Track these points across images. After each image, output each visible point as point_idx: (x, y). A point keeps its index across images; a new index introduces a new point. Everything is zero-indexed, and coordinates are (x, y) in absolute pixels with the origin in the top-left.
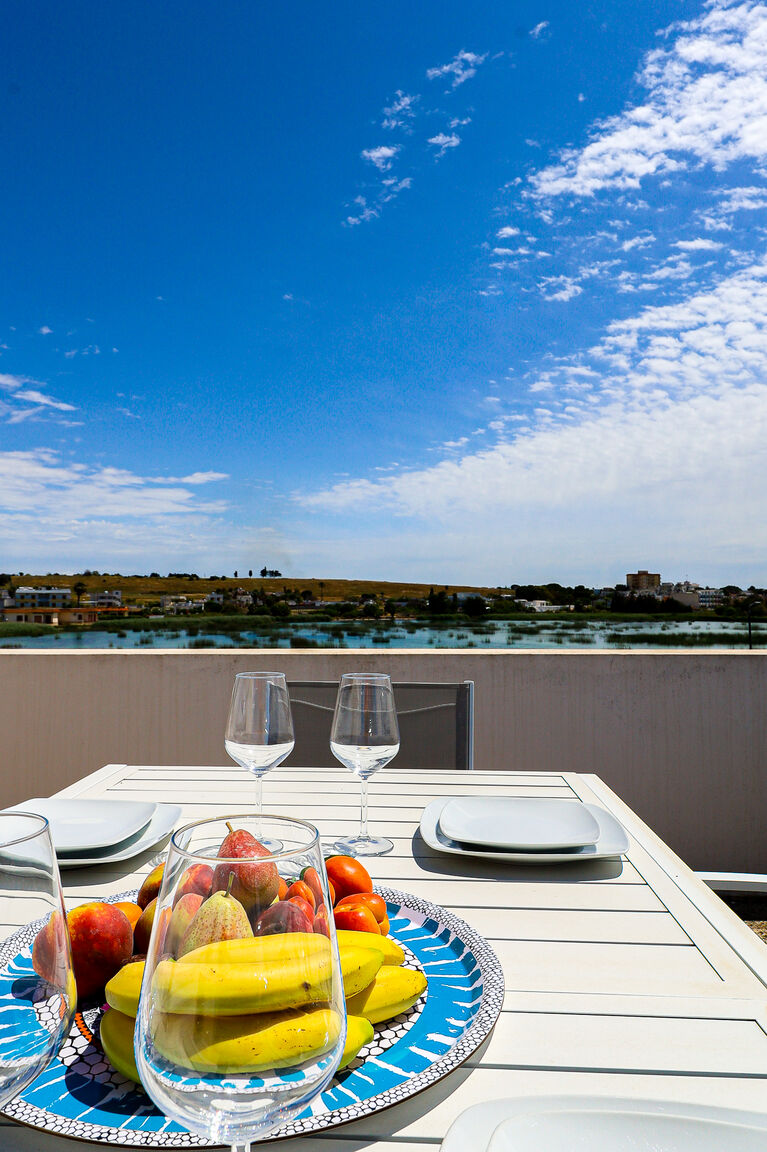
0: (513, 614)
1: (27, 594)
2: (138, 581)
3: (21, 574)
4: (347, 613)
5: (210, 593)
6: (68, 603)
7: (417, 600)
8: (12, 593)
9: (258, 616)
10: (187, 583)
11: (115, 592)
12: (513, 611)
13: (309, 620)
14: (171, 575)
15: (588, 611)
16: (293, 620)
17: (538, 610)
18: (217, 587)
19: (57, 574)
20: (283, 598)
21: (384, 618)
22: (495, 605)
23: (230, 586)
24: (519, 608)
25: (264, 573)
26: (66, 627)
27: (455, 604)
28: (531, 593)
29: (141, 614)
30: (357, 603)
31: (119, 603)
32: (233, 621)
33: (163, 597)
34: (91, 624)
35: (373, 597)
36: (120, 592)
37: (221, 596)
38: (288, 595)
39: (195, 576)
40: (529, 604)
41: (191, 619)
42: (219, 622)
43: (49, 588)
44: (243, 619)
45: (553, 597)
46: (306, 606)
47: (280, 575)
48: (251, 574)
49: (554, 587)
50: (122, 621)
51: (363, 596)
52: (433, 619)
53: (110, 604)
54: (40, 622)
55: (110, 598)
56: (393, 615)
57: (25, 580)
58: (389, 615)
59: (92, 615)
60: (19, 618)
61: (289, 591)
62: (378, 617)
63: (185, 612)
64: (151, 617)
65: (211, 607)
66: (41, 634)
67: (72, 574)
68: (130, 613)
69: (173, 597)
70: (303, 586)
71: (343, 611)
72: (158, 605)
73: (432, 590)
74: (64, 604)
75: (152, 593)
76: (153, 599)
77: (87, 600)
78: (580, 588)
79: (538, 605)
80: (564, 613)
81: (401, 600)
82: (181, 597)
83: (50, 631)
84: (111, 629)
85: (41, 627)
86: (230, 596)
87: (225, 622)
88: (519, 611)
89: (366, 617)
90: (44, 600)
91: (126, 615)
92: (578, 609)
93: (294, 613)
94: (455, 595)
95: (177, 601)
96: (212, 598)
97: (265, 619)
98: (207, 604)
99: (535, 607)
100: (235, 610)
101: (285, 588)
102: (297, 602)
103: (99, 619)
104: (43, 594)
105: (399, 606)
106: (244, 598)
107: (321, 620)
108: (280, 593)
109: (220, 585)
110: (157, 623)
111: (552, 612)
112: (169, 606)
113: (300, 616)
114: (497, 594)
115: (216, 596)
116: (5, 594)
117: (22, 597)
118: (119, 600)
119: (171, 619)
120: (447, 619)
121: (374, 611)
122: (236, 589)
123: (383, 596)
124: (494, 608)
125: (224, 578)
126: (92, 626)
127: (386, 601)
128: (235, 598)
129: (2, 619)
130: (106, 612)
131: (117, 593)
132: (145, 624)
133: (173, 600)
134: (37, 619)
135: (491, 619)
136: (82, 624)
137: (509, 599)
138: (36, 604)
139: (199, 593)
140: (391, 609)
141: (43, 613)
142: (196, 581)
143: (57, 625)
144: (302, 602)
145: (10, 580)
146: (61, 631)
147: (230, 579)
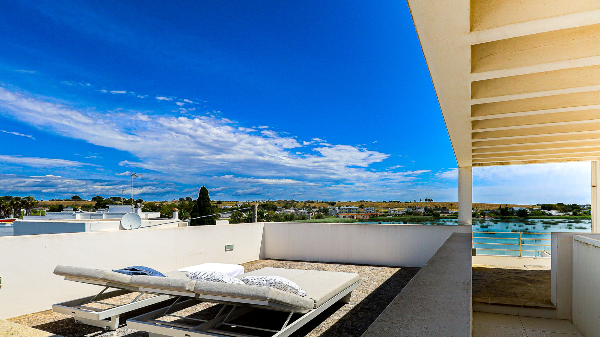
1: (344, 208)
2: (379, 203)
3: (341, 202)
5: (406, 208)
6: (358, 212)
7: (493, 210)
8: (339, 208)
9: (427, 217)
10: (397, 204)
11: (371, 207)
12: (541, 215)
13: (448, 218)
14: (390, 201)
15: (580, 215)
16: (441, 218)
17: (553, 214)
19: (352, 202)
21: (480, 218)
23: (413, 205)
24: (544, 213)
25: (426, 200)
26: (359, 220)
27: (513, 212)
28: (548, 207)
29: (383, 215)
32: (419, 218)
33: (389, 209)
36: (374, 208)
37: (411, 209)
39: (399, 201)
40: (548, 212)
41: (401, 218)
42: (413, 219)
43: (351, 206)
44: (422, 218)
45: (560, 209)
46: (446, 213)
47: (432, 201)
48: (421, 201)
49: (561, 205)
50: (377, 218)
52: (503, 218)
53: (371, 212)
54: (350, 218)
55: (370, 210)
56: (484, 216)
57: (343, 204)
58: (483, 216)
59: (367, 216)
60: (344, 217)
61: (437, 207)
62: (477, 217)
63: (399, 215)
64: (387, 217)
65: (409, 214)
66: (351, 223)
67: (358, 202)
68: (380, 215)
69: (393, 209)
70: (443, 205)
72: (388, 212)
73: (500, 206)
74: (356, 212)
75: (384, 208)
76: (386, 210)
77: (364, 210)
78: (575, 205)
79: (554, 212)
80: (567, 216)
81: (486, 210)
82: (396, 210)
83: (354, 221)
84: (375, 221)
85: (351, 220)
86: (414, 209)
87: (415, 219)
88: (544, 215)
90: (350, 211)
91: (379, 216)
92: (575, 214)
93: (441, 215)
94: (512, 209)
95: (394, 211)
96: (407, 210)
97: (430, 217)
98: (406, 212)
99: (552, 213)
100: (417, 214)
101: (435, 206)
102: (441, 211)
103: (370, 217)
104: (349, 208)
105: (486, 213)
106: (419, 210)
107: (454, 218)
108: (433, 208)
109: (409, 205)
110: (390, 219)
111: (561, 215)
112: (392, 213)
113: (444, 216)
114: (531, 208)
115: (409, 209)
116: (336, 208)
117: (343, 210)
118: (373, 211)
119: (395, 218)
120: (509, 218)
121: (476, 215)
122: (416, 206)
123: (477, 209)
124: (531, 213)
125: (410, 202)
126: (368, 220)
127: (480, 211)
128: (416, 210)
129: (338, 217)
130: (371, 215)
131: (373, 208)
132: (386, 219)
133: (393, 211)
134: (350, 217)
135: (531, 218)
136: (364, 219)
137: (538, 210)
138: (347, 212)
139: (403, 208)
140: (483, 214)
141: (351, 215)
142: (400, 204)
143: (356, 219)
144: (443, 211)
145: (336, 204)
146: (358, 222)
147: (413, 203)
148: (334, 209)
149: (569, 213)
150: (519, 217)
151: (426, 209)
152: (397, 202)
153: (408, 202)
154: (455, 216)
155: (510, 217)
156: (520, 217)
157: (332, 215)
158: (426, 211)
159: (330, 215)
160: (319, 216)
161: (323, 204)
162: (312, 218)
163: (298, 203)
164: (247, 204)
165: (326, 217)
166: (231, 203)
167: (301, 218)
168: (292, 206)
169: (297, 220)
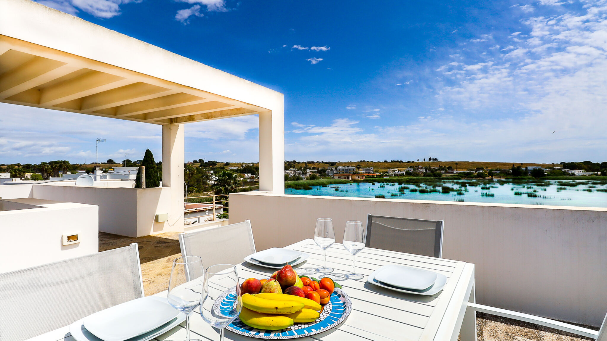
0: (561, 177)
1: (341, 169)
2: (380, 163)
3: (339, 162)
4: (469, 176)
5: (407, 168)
6: (355, 172)
7: (505, 170)
8: (336, 169)
9: (428, 177)
10: (398, 164)
11: (371, 168)
12: (561, 175)
13: (451, 179)
14: (392, 161)
16: (443, 179)
17: (577, 175)
18: (410, 165)
19: (351, 162)
20: (439, 170)
21: (487, 178)
22: (550, 172)
23: (415, 165)
24: (565, 173)
25: (430, 159)
26: (355, 181)
27: (526, 172)
28: (573, 166)
29: (380, 176)
30: (474, 172)
31: (372, 172)
32: (418, 179)
33: (389, 170)
34: (362, 180)
35: (482, 169)
36: (373, 168)
37: (412, 169)
38: (441, 168)
39: (401, 161)
40: (570, 172)
41: (399, 178)
42: (411, 179)
43: (348, 167)
44: (421, 178)
45: (587, 168)
46: (450, 173)
47: (437, 160)
48: (424, 160)
49: (588, 163)
50: (373, 179)
51: (477, 168)
52: (514, 179)
53: (369, 172)
54: (345, 179)
55: (369, 170)
56: (492, 177)
57: (341, 164)
58: (490, 177)
59: (363, 176)
60: (339, 178)
61: (442, 167)
62: (484, 178)
63: (397, 175)
64: (384, 177)
65: (408, 173)
66: (346, 183)
67: (356, 162)
68: (376, 176)
69: (393, 170)
70: (448, 165)
71: (467, 175)
72: (387, 173)
73: (513, 165)
74: (353, 173)
75: (385, 168)
76: (385, 171)
77: (361, 171)
79: (577, 172)
80: (594, 176)
81: (497, 170)
82: (396, 170)
83: (349, 182)
84: (369, 182)
85: (345, 181)
86: (415, 169)
87: (413, 180)
88: (565, 175)
89: (478, 178)
90: (347, 171)
91: (375, 176)
92: (603, 174)
93: (444, 176)
94: (526, 168)
95: (394, 171)
96: (408, 170)
97: (431, 178)
98: (406, 172)
99: (575, 173)
100: (417, 175)
101: (439, 165)
102: (445, 171)
103: (366, 178)
104: (346, 169)
105: (496, 173)
106: (421, 170)
107: (456, 179)
108: (437, 167)
109: (412, 165)
110: (387, 180)
111: (586, 175)
112: (391, 173)
113: (446, 177)
114: (551, 167)
116: (334, 169)
117: (339, 170)
118: (372, 171)
119: (392, 178)
120: (522, 179)
121: (483, 175)
122: (418, 166)
123: (488, 168)
124: (550, 173)
125: (413, 162)
126: (363, 180)
127: (489, 171)
128: (418, 170)
129: (333, 178)
130: (368, 175)
131: (372, 168)
132: (382, 180)
133: (393, 171)
135: (548, 179)
136: (360, 180)
137: (559, 169)
138: (344, 173)
139: (403, 168)
140: (491, 174)
141: (346, 176)
142: (402, 163)
143: (351, 180)
144: (447, 171)
145: (336, 164)
146: (353, 182)
147: (416, 162)
148: (332, 170)
149: (597, 172)
150: (533, 177)
151: (426, 169)
152: (399, 161)
153: (410, 162)
154: (459, 177)
155: (522, 177)
156: (535, 177)
157: (329, 176)
158: (426, 171)
159: (328, 176)
160: (313, 177)
161: (323, 164)
162: (306, 179)
163: (299, 164)
164: (252, 165)
165: (321, 178)
166: (238, 164)
167: (295, 178)
168: (291, 167)
169: (291, 180)
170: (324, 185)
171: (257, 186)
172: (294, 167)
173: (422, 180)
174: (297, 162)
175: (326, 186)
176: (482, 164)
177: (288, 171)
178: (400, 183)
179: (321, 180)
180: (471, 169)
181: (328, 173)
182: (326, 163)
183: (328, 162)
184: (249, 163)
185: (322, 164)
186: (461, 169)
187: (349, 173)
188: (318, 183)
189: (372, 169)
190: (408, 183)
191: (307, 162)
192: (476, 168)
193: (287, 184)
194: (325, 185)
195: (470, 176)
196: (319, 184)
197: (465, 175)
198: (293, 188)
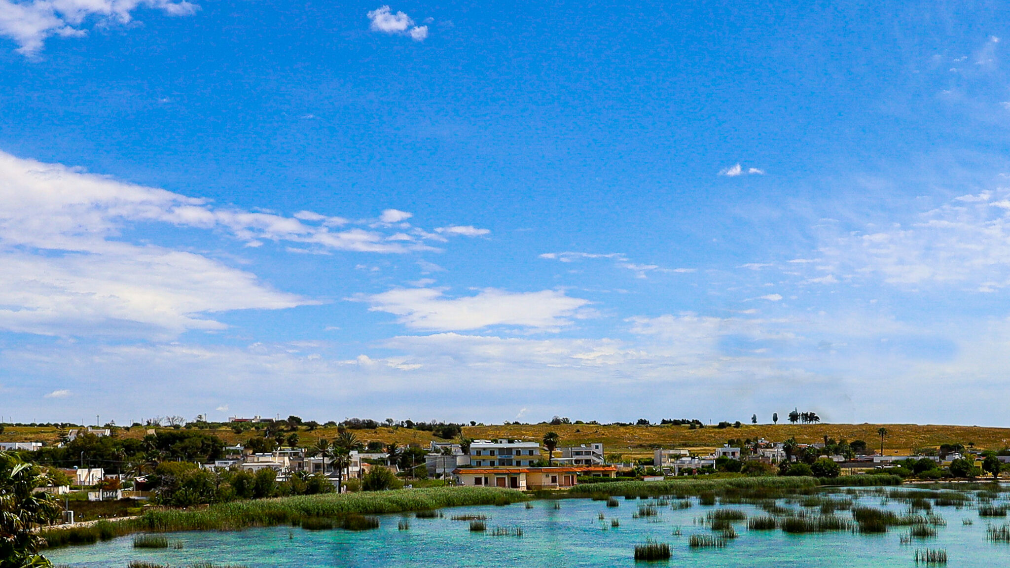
1: (484, 449)
2: (622, 429)
3: (473, 423)
4: (924, 473)
5: (722, 445)
6: (536, 461)
8: (465, 449)
9: (794, 477)
10: (687, 432)
13: (870, 483)
14: (664, 422)
16: (844, 483)
18: (729, 437)
19: (517, 423)
20: (825, 452)
21: (981, 480)
23: (747, 436)
25: (794, 417)
26: (539, 493)
29: (631, 474)
30: (937, 458)
31: (601, 461)
32: (762, 484)
33: (657, 452)
34: (568, 488)
35: (957, 448)
36: (600, 445)
37: (737, 450)
38: (831, 447)
39: (698, 422)
41: (699, 482)
42: (739, 485)
43: (511, 441)
44: (774, 483)
46: (860, 463)
47: (817, 419)
48: (775, 419)
50: (609, 484)
51: (943, 447)
53: (588, 462)
54: (504, 486)
55: (588, 453)
56: (995, 474)
57: (479, 431)
58: (990, 474)
59: (568, 475)
60: (478, 481)
61: (832, 442)
62: (971, 479)
63: (690, 472)
64: (646, 479)
65: (726, 465)
66: (507, 503)
67: (536, 424)
68: (618, 473)
69: (672, 452)
70: (851, 435)
71: (919, 469)
72: (652, 463)
74: (531, 462)
75: (641, 446)
76: (644, 455)
77: (560, 455)
81: (1003, 453)
82: (682, 452)
83: (519, 498)
84: (596, 495)
85: (505, 493)
86: (747, 449)
87: (749, 486)
89: (954, 478)
90: (506, 456)
91: (613, 476)
93: (844, 472)
95: (678, 457)
96: (724, 453)
97: (805, 481)
98: (719, 461)
100: (758, 468)
101: (826, 438)
102: (846, 457)
103: (579, 481)
104: (503, 448)
105: (1003, 461)
106: (768, 453)
107: (888, 483)
108: (819, 444)
109: (734, 434)
110: (656, 487)
112: (667, 463)
113: (855, 476)
115: (729, 449)
116: (456, 449)
117: (479, 453)
118: (598, 456)
119: (673, 482)
121: (967, 469)
122: (756, 439)
123: (974, 447)
125: (738, 425)
126: (571, 492)
127: (983, 455)
128: (756, 452)
129: (457, 482)
130: (586, 473)
131: (597, 447)
132: (640, 488)
133: (671, 456)
134: (501, 482)
136: (558, 489)
138: (497, 463)
139: (705, 445)
140: (993, 466)
141: (508, 474)
142: (700, 430)
143: (525, 489)
144: (854, 457)
145: (460, 431)
146: (533, 498)
147: (747, 426)
148: (447, 452)
151: (788, 450)
152: (688, 422)
153: (729, 425)
154: (895, 476)
157: (439, 476)
158: (789, 458)
159: (432, 475)
160: (378, 479)
161: (411, 431)
162: (347, 489)
163: (312, 429)
164: (108, 432)
165: (407, 484)
166: (43, 429)
167: (303, 486)
168: (281, 442)
169: (285, 494)
170: (424, 512)
171: (133, 518)
172: (292, 444)
173: (778, 487)
174: (303, 421)
175: (432, 516)
176: (957, 435)
177: (270, 459)
178: (707, 501)
179: (409, 493)
180: (926, 450)
181: (435, 466)
182: (422, 427)
183: (428, 423)
184: (93, 427)
185: (408, 430)
186: (893, 448)
187: (514, 463)
188: (397, 502)
189: (599, 451)
190: (733, 500)
191: (346, 423)
192: (938, 448)
193: (270, 508)
194: (427, 512)
195: (929, 472)
196: (402, 505)
197: (910, 468)
198: (295, 524)
